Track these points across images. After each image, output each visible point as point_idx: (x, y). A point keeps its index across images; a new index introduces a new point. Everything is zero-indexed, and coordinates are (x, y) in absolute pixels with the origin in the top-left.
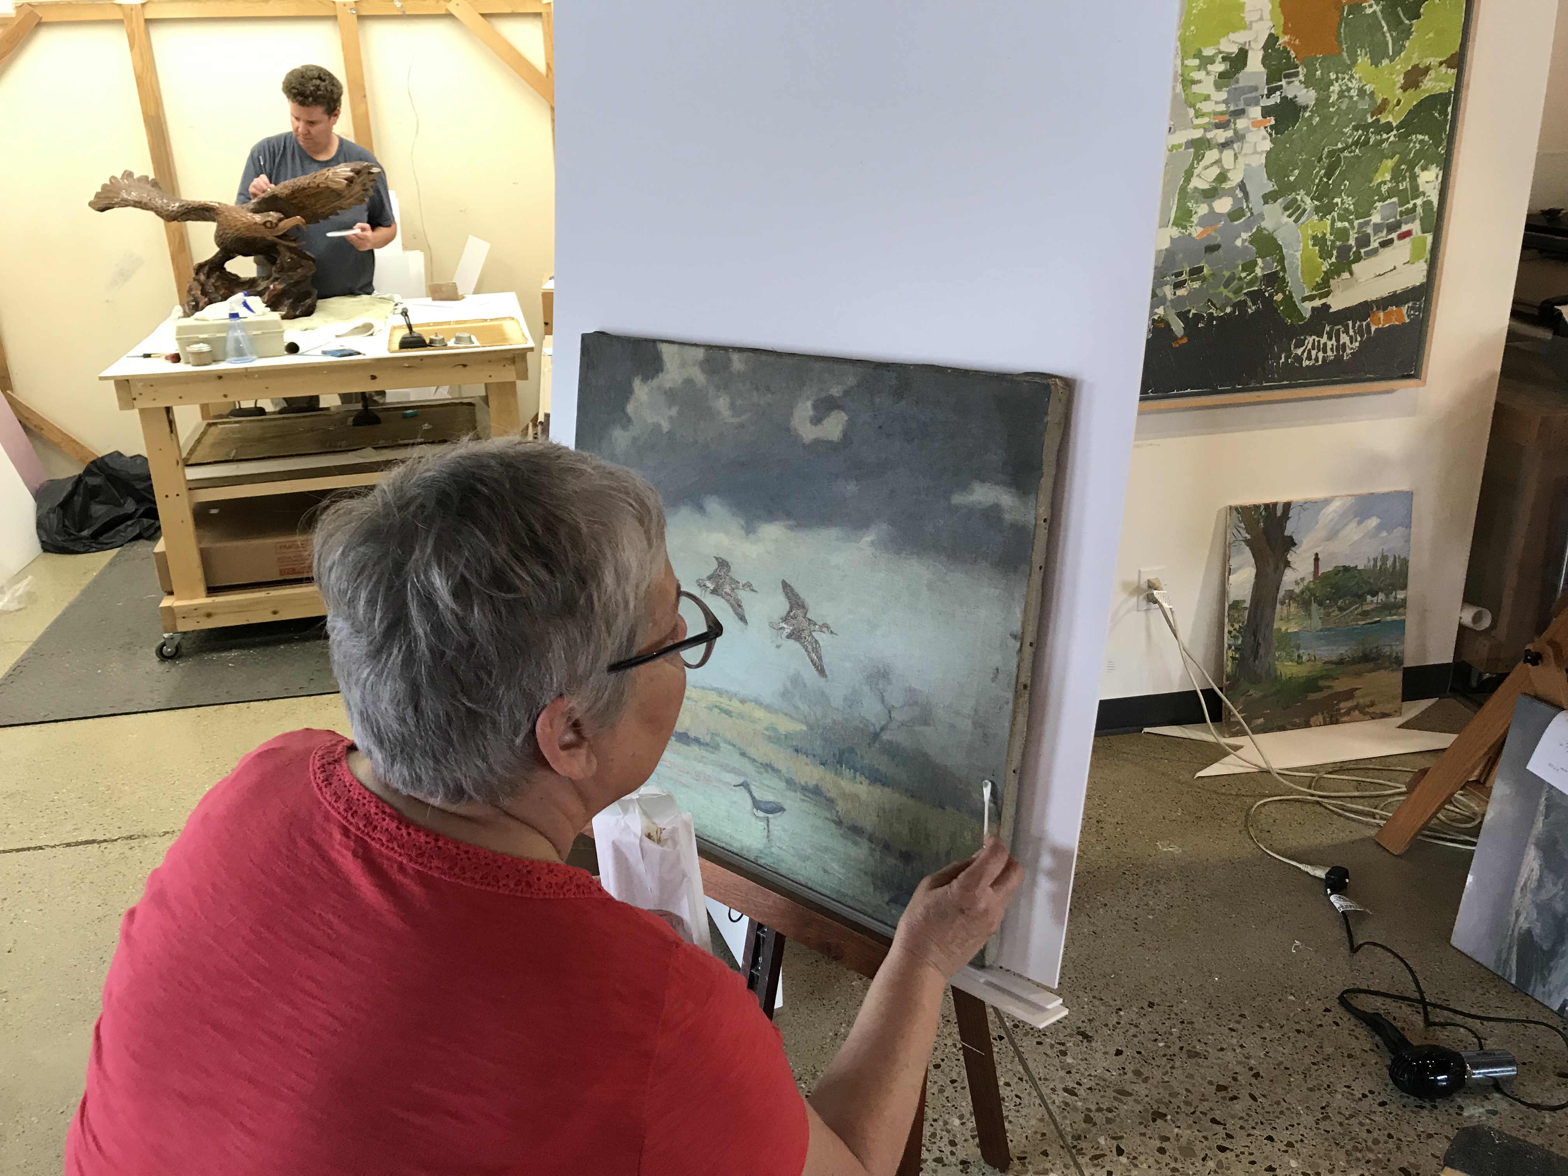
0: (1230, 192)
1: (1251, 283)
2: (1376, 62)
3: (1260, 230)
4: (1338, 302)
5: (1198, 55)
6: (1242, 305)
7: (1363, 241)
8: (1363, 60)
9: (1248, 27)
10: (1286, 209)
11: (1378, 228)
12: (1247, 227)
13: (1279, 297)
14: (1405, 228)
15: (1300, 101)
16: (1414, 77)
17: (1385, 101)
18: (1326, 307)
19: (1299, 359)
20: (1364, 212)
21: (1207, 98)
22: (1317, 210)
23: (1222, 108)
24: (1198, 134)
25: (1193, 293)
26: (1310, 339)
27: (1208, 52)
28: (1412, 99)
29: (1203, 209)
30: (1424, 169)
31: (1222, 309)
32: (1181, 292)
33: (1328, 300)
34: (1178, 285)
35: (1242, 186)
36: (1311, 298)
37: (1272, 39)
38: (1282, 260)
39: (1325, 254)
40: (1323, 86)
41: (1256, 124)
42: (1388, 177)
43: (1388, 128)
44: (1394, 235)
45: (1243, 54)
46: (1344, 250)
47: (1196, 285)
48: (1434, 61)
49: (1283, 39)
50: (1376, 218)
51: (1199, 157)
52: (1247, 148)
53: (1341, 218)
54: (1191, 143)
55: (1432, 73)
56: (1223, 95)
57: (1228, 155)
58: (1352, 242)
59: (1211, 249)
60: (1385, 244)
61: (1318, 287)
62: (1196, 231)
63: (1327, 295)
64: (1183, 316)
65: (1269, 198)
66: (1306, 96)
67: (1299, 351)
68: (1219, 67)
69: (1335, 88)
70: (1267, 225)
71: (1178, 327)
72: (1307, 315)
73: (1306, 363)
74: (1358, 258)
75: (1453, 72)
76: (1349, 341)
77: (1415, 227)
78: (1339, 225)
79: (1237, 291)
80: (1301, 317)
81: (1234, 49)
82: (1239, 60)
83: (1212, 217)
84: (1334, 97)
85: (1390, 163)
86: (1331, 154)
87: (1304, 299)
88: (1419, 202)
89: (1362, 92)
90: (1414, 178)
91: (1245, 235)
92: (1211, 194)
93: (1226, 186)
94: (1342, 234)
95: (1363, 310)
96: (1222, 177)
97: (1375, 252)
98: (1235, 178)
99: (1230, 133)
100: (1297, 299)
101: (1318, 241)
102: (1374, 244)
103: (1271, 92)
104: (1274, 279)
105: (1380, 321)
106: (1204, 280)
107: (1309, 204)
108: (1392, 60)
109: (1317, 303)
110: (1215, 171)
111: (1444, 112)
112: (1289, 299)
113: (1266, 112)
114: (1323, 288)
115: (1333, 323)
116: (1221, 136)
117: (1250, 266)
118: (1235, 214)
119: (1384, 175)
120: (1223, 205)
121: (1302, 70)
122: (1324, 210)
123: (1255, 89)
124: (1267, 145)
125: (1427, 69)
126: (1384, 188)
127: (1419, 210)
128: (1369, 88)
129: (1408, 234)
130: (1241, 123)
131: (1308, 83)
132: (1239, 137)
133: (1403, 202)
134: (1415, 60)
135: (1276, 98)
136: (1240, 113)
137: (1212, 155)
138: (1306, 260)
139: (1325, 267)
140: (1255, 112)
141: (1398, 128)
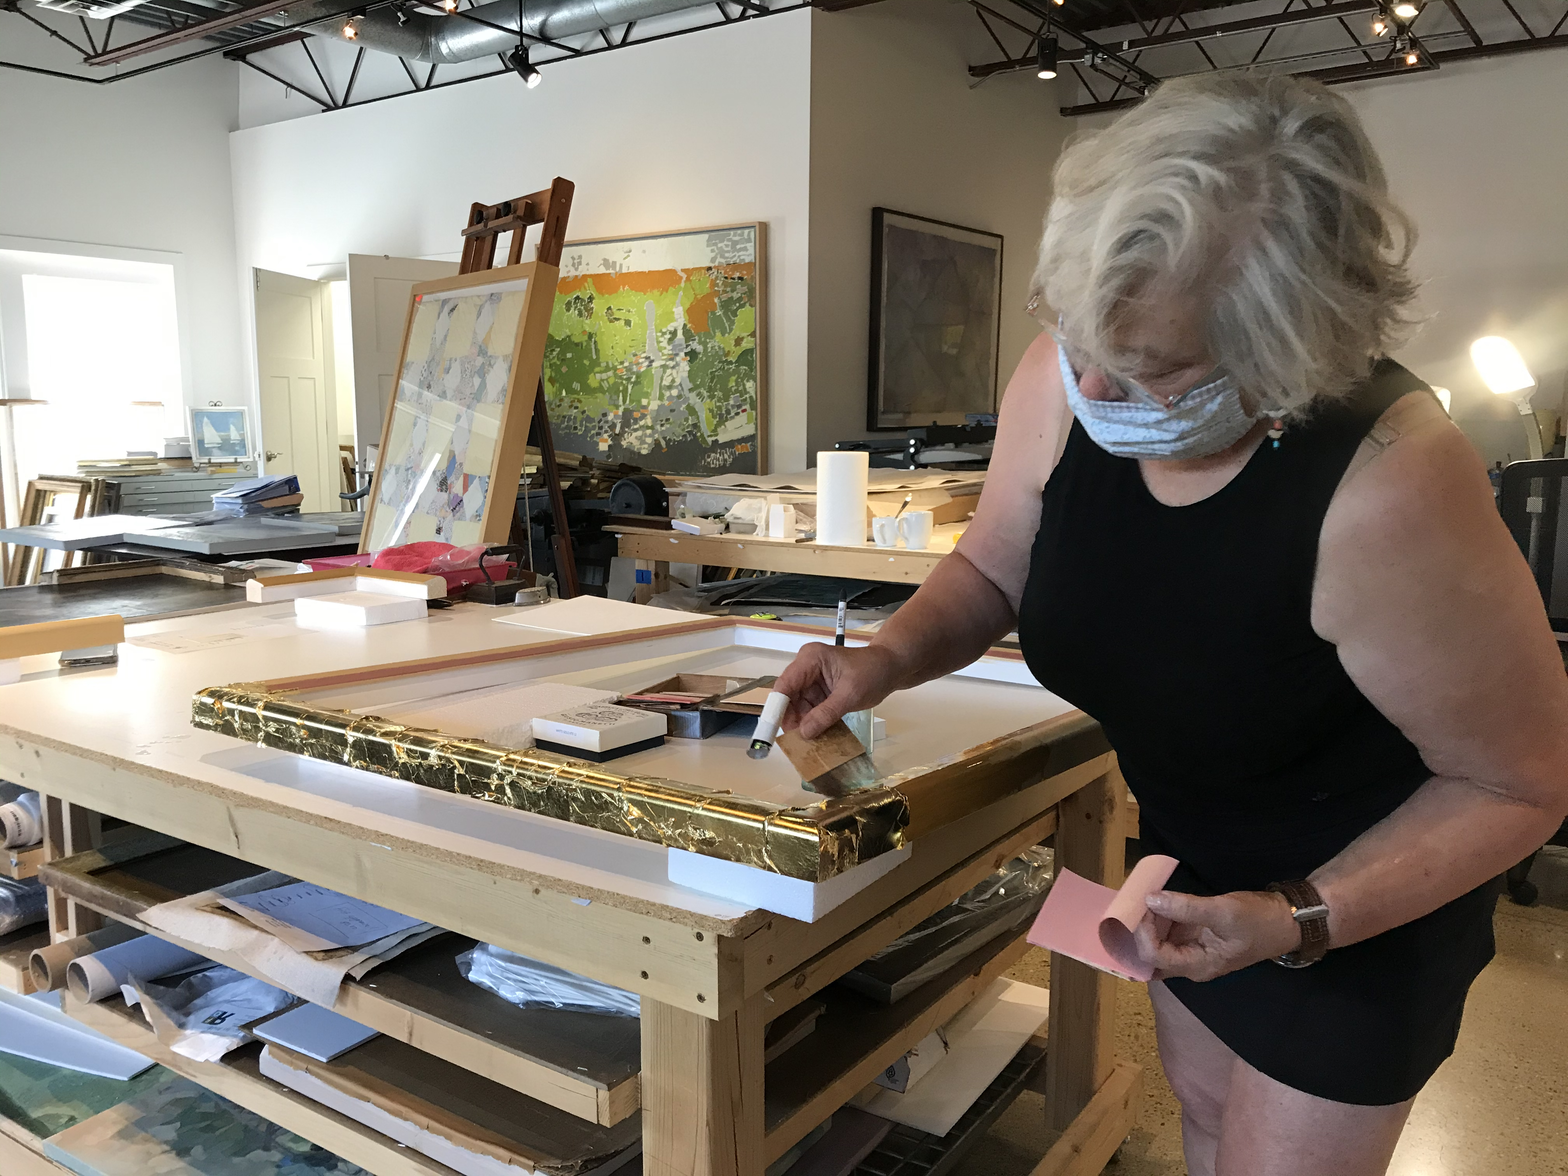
0: (676, 387)
1: (688, 427)
2: (723, 335)
3: (689, 405)
4: (722, 438)
5: (661, 331)
6: (684, 436)
7: (728, 412)
8: (718, 334)
9: (676, 320)
10: (698, 395)
11: (733, 406)
12: (684, 402)
13: (699, 434)
14: (744, 408)
15: (698, 350)
16: (738, 341)
17: (729, 352)
18: (717, 441)
19: (709, 463)
20: (726, 399)
21: (665, 348)
22: (709, 397)
23: (670, 352)
24: (663, 363)
25: (667, 429)
26: (713, 455)
27: (664, 330)
28: (739, 351)
29: (667, 394)
30: (748, 381)
31: (678, 437)
32: (663, 428)
33: (718, 438)
34: (662, 425)
35: (681, 385)
36: (711, 436)
37: (685, 325)
38: (698, 418)
39: (714, 417)
40: (705, 344)
41: (683, 359)
42: (734, 384)
43: (731, 363)
44: (740, 411)
45: (676, 330)
46: (721, 416)
47: (668, 426)
48: (745, 334)
49: (689, 326)
50: (732, 402)
51: (664, 372)
52: (681, 369)
53: (719, 401)
54: (662, 366)
55: (745, 340)
56: (670, 347)
57: (674, 371)
58: (724, 412)
59: (672, 411)
60: (737, 414)
61: (714, 431)
62: (666, 403)
63: (717, 435)
64: (664, 438)
65: (691, 390)
66: (699, 348)
67: (709, 460)
68: (668, 336)
69: (709, 345)
70: (691, 402)
71: (663, 443)
72: (710, 444)
73: (712, 466)
74: (727, 420)
75: (753, 339)
76: (727, 457)
77: (747, 407)
78: (718, 404)
79: (683, 430)
80: (708, 444)
81: (672, 329)
82: (674, 333)
83: (671, 397)
84: (709, 350)
85: (734, 378)
86: (711, 373)
87: (709, 436)
88: (747, 396)
89: (719, 347)
90: (744, 385)
91: (684, 406)
92: (670, 387)
93: (675, 384)
94: (719, 408)
95: (731, 444)
96: (673, 381)
97: (732, 418)
98: (678, 381)
99: (674, 363)
100: (705, 436)
101: (711, 411)
102: (733, 414)
103: (687, 346)
104: (695, 426)
105: (739, 449)
106: (671, 424)
107: (706, 394)
108: (729, 333)
109: (714, 438)
110: (670, 378)
111: (752, 357)
112: (702, 435)
113: (686, 354)
114: (715, 432)
115: (721, 449)
116: (671, 363)
117: (687, 420)
118: (679, 396)
119: (732, 383)
120: (675, 392)
121: (697, 338)
122: (712, 397)
123: (681, 345)
124: (688, 368)
125: (742, 339)
126: (733, 389)
127: (748, 400)
128: (722, 346)
129: (744, 411)
130: (678, 359)
131: (700, 343)
132: (677, 364)
133: (741, 396)
134: (738, 334)
135: (689, 349)
136: (677, 355)
137: (669, 371)
138: (707, 419)
139: (715, 422)
140: (682, 354)
141: (736, 362)
